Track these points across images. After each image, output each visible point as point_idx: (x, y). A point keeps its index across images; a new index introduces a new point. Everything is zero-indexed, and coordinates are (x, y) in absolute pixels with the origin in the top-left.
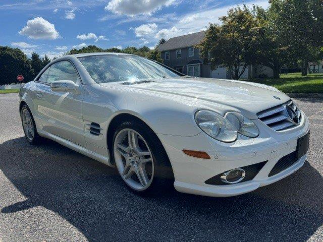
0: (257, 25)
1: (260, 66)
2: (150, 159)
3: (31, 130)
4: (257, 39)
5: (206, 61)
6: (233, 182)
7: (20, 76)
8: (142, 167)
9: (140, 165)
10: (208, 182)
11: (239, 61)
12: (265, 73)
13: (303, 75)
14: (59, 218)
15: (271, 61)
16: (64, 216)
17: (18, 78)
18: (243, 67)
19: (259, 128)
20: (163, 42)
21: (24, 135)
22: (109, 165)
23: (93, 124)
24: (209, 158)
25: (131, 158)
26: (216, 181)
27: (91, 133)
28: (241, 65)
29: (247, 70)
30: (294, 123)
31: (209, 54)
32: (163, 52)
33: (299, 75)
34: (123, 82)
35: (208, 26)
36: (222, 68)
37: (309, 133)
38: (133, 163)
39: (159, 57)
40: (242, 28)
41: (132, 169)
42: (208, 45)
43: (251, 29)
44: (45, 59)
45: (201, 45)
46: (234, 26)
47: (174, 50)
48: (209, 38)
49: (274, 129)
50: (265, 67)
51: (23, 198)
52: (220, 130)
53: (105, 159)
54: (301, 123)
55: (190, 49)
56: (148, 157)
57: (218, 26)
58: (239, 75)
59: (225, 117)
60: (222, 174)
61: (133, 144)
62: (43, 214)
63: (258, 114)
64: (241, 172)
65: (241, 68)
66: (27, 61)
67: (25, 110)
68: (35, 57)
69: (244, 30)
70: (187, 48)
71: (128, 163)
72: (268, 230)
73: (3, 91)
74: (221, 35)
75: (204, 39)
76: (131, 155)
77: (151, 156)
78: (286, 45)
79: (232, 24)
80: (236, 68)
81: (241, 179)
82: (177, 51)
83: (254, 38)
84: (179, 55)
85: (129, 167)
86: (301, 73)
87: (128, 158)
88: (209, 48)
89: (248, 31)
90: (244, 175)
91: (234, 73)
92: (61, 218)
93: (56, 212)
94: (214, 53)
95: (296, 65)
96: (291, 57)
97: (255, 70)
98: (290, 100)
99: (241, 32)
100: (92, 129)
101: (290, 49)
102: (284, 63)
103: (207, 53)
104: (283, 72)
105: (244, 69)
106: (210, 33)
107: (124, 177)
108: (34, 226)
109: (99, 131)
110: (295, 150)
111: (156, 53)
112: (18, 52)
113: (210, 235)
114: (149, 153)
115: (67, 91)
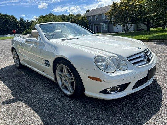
0: (138, 2)
1: (140, 24)
2: (73, 80)
3: (18, 61)
4: (138, 10)
5: (111, 22)
6: (113, 93)
7: (14, 30)
8: (70, 84)
9: (69, 83)
10: (101, 92)
11: (128, 22)
12: (143, 28)
13: (163, 29)
14: (29, 108)
15: (146, 21)
16: (31, 107)
17: (13, 31)
18: (130, 25)
19: (128, 65)
20: (88, 11)
21: (14, 64)
22: (54, 81)
23: (46, 61)
24: (101, 81)
25: (64, 79)
26: (104, 92)
27: (45, 65)
28: (130, 24)
29: (133, 27)
30: (147, 62)
31: (113, 18)
32: (88, 17)
33: (161, 29)
34: (61, 39)
35: (112, 3)
36: (120, 25)
37: (155, 67)
38: (66, 81)
39: (86, 19)
40: (130, 4)
41: (65, 84)
42: (111, 13)
43: (135, 5)
44: (26, 21)
45: (108, 13)
46: (126, 2)
47: (94, 16)
48: (112, 9)
49: (135, 66)
50: (142, 25)
51: (12, 97)
52: (107, 67)
53: (52, 78)
54: (151, 62)
55: (102, 15)
56: (72, 79)
57: (117, 2)
58: (128, 29)
59: (110, 60)
60: (108, 89)
61: (65, 72)
62: (21, 106)
63: (128, 58)
64: (118, 88)
65: (129, 25)
66: (18, 22)
67: (14, 51)
68: (21, 20)
69: (132, 4)
70: (101, 15)
71: (63, 81)
72: (130, 117)
73: (6, 38)
74: (119, 8)
75: (110, 10)
76: (65, 77)
77: (74, 79)
78: (154, 13)
79: (125, 1)
80: (127, 25)
81: (117, 91)
82: (96, 16)
83: (137, 9)
84: (97, 19)
85: (64, 83)
86: (162, 28)
87: (63, 78)
88: (112, 15)
89: (133, 5)
90: (119, 89)
91: (126, 28)
92: (30, 108)
93: (28, 105)
94: (115, 18)
95: (160, 23)
96: (156, 19)
97: (137, 26)
98: (148, 49)
99: (130, 6)
100: (45, 63)
101: (156, 15)
102: (153, 22)
103: (111, 17)
104: (152, 27)
105: (131, 26)
106: (113, 7)
107: (61, 88)
108: (17, 112)
109: (49, 64)
110: (147, 76)
111: (84, 17)
112: (13, 17)
113: (101, 118)
114: (72, 77)
115: (33, 43)
